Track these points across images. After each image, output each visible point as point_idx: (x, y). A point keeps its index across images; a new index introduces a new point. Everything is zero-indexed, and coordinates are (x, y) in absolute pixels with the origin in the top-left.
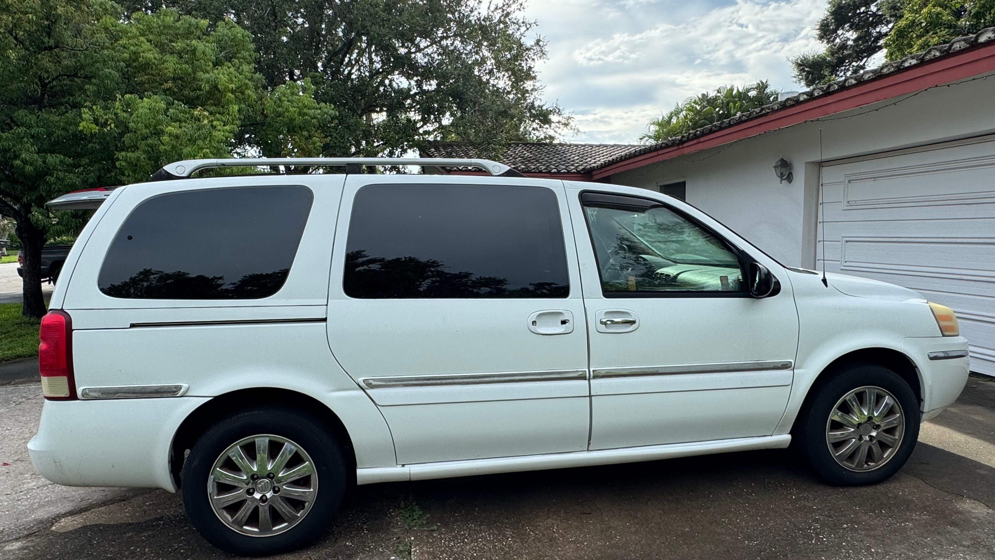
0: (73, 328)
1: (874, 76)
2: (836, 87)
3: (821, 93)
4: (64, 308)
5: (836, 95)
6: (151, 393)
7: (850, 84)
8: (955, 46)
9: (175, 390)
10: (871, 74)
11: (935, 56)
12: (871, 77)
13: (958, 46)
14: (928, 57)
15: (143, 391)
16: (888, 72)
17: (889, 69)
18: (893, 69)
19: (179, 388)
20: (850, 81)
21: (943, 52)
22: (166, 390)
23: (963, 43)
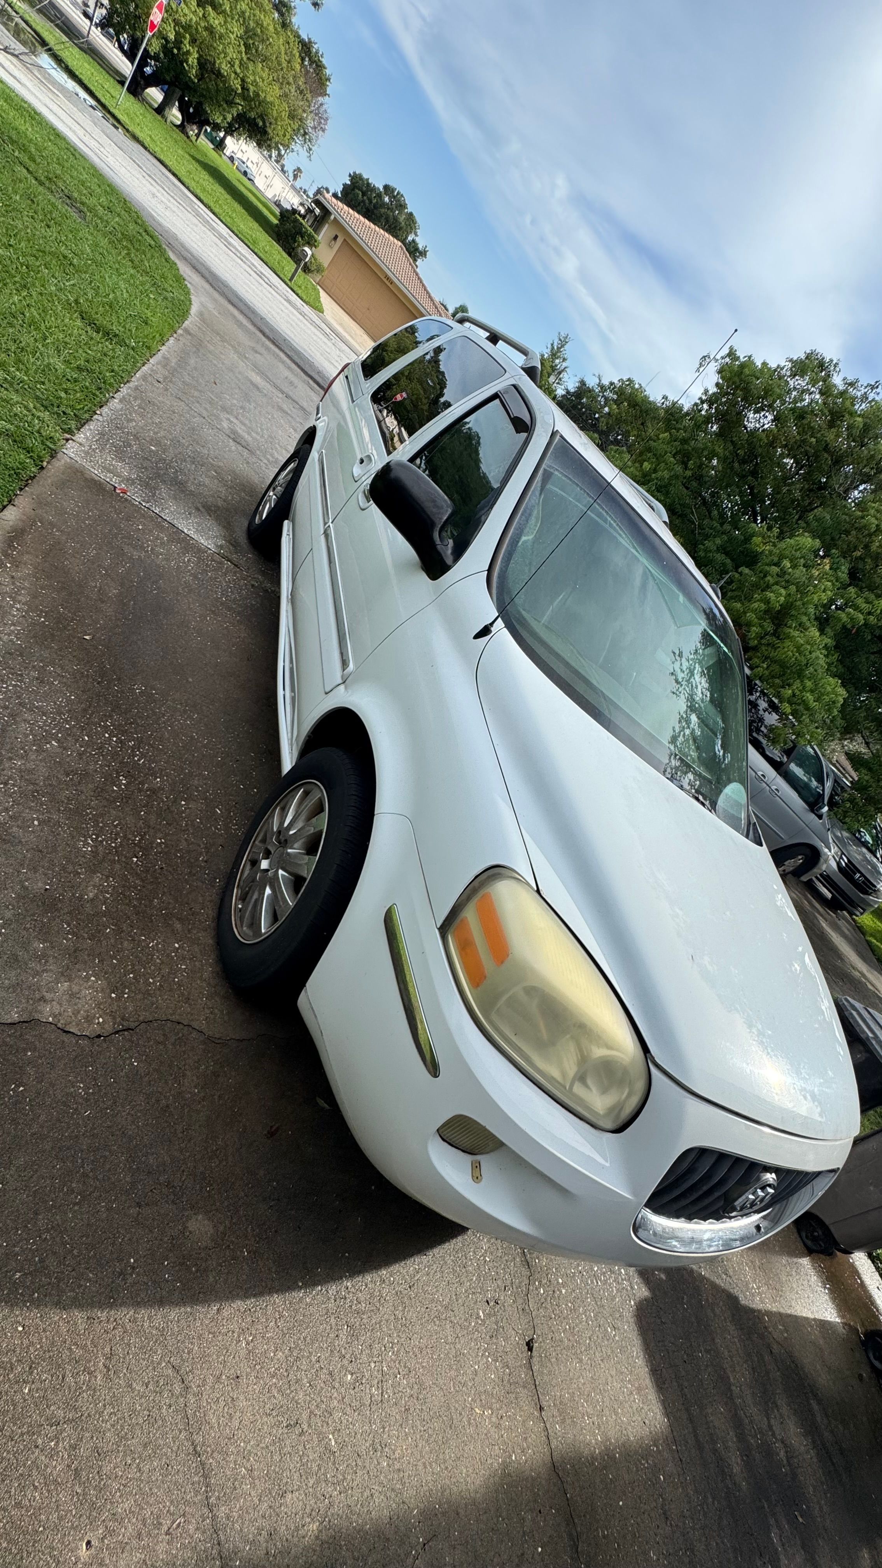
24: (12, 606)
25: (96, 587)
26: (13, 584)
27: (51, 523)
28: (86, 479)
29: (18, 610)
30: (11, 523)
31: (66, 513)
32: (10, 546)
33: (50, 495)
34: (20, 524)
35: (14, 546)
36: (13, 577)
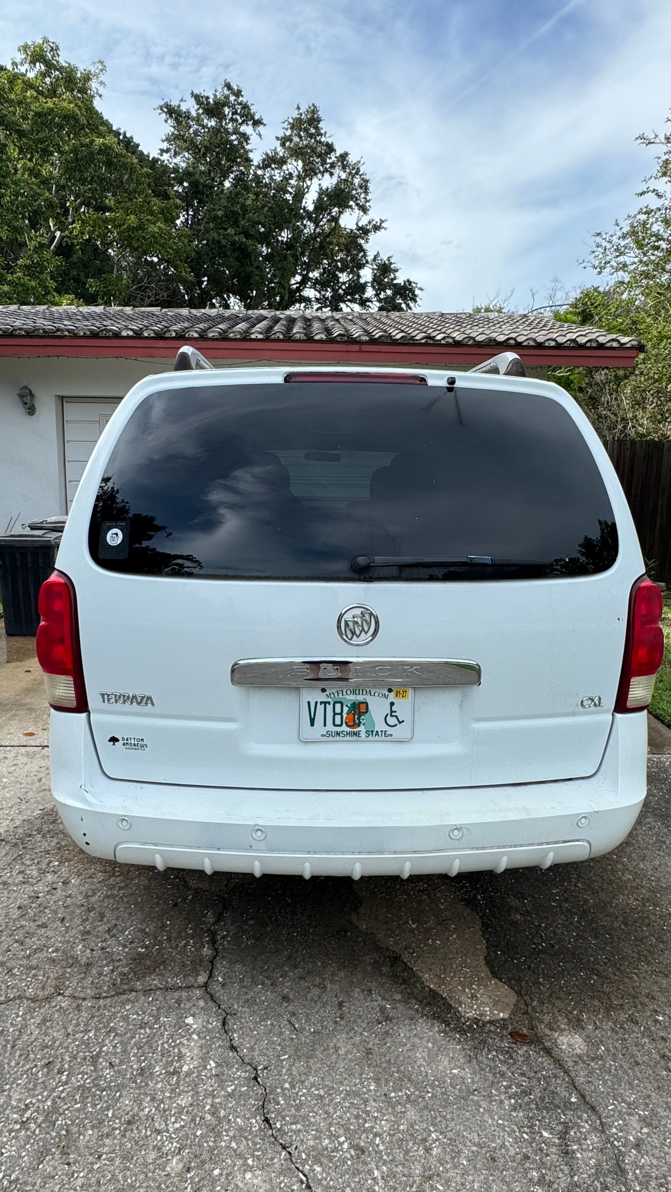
2: (174, 334)
3: (153, 335)
8: (296, 335)
10: (216, 334)
20: (191, 333)
23: (303, 335)
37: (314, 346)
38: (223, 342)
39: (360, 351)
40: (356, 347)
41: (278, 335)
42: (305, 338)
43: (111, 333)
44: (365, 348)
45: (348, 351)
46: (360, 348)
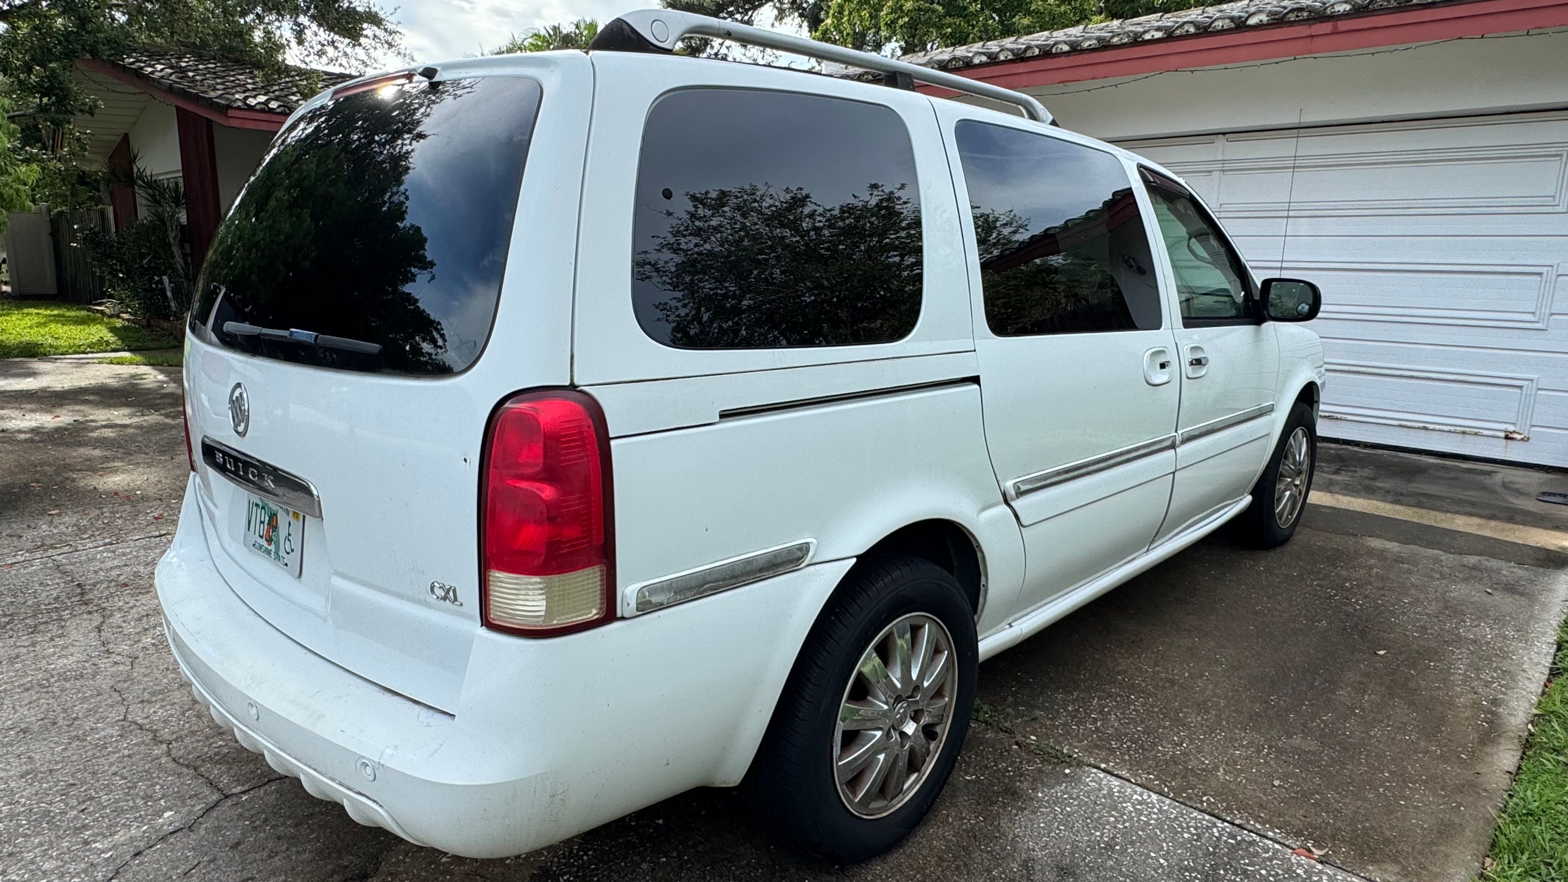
0: (611, 435)
1: (1098, 46)
2: (1037, 51)
3: (1010, 57)
4: (576, 382)
5: (1032, 63)
6: (761, 570)
7: (1059, 51)
8: (1216, 24)
9: (799, 554)
10: (1094, 42)
11: (1187, 31)
12: (1093, 46)
13: (1221, 24)
14: (1178, 32)
15: (748, 568)
16: (1119, 43)
17: (1122, 39)
18: (1126, 40)
19: (804, 549)
20: (1060, 46)
21: (1199, 29)
22: (785, 559)
23: (1227, 21)
24: (1466, 671)
25: (1369, 695)
26: (1473, 688)
27: (1446, 761)
28: (1395, 861)
29: (1460, 669)
30: (1502, 748)
31: (1426, 782)
32: (1490, 722)
33: (1460, 805)
34: (1489, 750)
35: (1487, 723)
36: (1476, 693)
37: (1250, 37)
38: (1105, 53)
39: (1335, 33)
40: (1327, 27)
41: (1186, 28)
42: (1233, 25)
43: (961, 63)
44: (1342, 25)
45: (1312, 36)
46: (1335, 27)
